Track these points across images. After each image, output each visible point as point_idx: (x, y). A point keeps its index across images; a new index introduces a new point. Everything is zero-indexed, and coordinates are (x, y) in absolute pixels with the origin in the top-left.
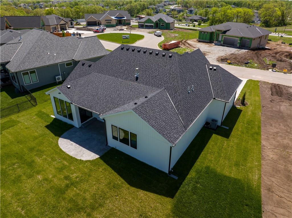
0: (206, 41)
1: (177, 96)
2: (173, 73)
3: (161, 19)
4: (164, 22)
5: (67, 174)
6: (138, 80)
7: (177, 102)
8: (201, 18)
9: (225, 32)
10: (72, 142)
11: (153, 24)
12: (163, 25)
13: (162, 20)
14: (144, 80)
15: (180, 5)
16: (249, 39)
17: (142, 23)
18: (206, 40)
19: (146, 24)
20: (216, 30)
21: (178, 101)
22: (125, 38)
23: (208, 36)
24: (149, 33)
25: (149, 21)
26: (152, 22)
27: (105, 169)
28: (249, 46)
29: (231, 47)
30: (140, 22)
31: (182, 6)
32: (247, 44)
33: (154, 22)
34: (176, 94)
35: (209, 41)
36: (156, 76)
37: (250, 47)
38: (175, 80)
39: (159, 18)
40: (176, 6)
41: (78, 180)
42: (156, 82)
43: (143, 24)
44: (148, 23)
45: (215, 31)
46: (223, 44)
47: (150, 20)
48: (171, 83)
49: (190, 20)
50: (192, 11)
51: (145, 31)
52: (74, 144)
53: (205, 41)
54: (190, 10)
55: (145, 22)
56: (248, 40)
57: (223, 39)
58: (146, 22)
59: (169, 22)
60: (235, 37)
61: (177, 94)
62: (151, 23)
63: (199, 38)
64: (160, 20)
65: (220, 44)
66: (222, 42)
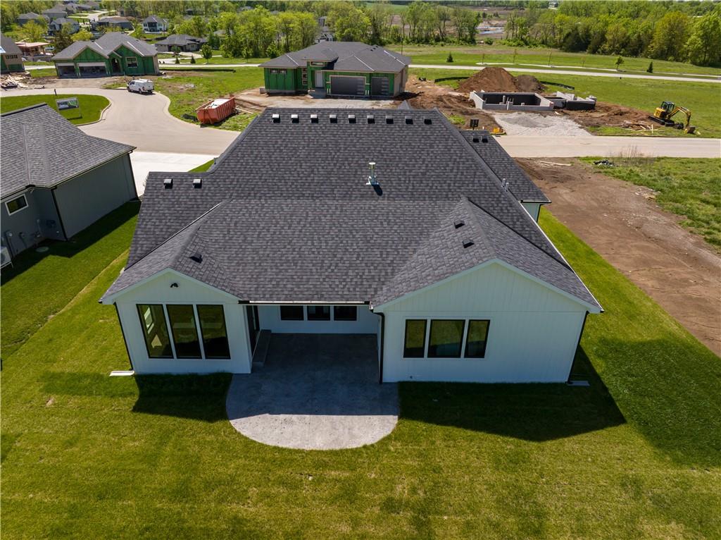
0: (287, 91)
1: (507, 207)
2: (461, 157)
3: (122, 47)
4: (135, 54)
5: (379, 497)
6: (383, 193)
7: (515, 220)
8: (194, 40)
9: (330, 65)
10: (282, 417)
11: (103, 64)
12: (135, 65)
13: (128, 50)
14: (400, 190)
15: (113, 11)
16: (386, 75)
17: (68, 61)
18: (285, 89)
19: (81, 65)
20: (308, 63)
21: (515, 217)
22: (67, 106)
23: (290, 80)
24: (107, 88)
25: (88, 54)
26: (100, 58)
27: (447, 438)
28: (390, 92)
29: (352, 98)
30: (61, 61)
31: (122, 13)
32: (385, 88)
33: (105, 58)
34: (500, 203)
35: (294, 91)
36: (424, 174)
37: (392, 94)
38: (478, 174)
39: (116, 46)
40: (104, 14)
41: (422, 494)
42: (434, 188)
43: (72, 64)
44: (89, 61)
45: (306, 65)
46: (332, 93)
47: (93, 51)
48: (473, 183)
49: (167, 48)
50: (156, 26)
51: (87, 83)
52: (295, 417)
53: (283, 91)
54: (149, 23)
55: (74, 60)
56: (386, 78)
57: (330, 82)
58: (79, 58)
59: (148, 55)
60: (357, 74)
61: (503, 202)
62: (97, 61)
63: (268, 86)
64: (122, 50)
65: (324, 94)
66: (328, 90)
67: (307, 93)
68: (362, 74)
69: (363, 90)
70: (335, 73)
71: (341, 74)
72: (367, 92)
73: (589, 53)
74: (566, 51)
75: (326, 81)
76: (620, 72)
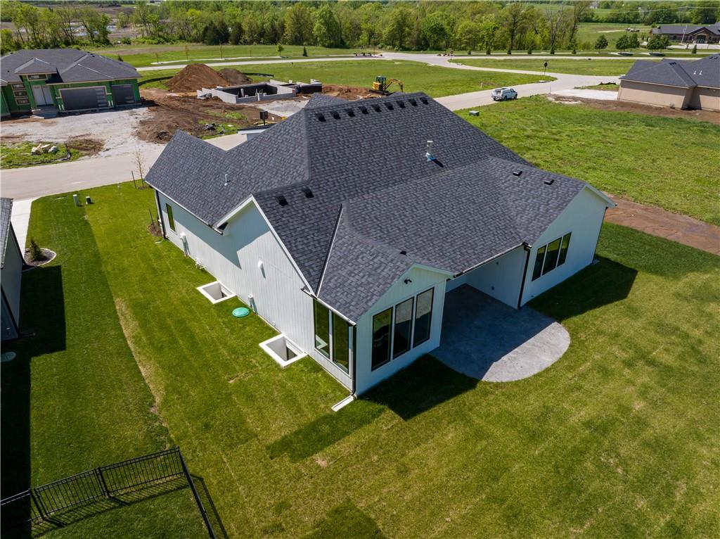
16: (128, 81)
32: (129, 96)
45: (19, 80)
46: (66, 109)
56: (128, 85)
57: (61, 97)
60: (94, 84)
65: (55, 111)
66: (62, 107)
67: (31, 114)
68: (99, 84)
69: (105, 101)
70: (65, 86)
71: (73, 86)
72: (111, 103)
73: (233, 44)
74: (210, 45)
75: (55, 96)
76: (283, 58)
